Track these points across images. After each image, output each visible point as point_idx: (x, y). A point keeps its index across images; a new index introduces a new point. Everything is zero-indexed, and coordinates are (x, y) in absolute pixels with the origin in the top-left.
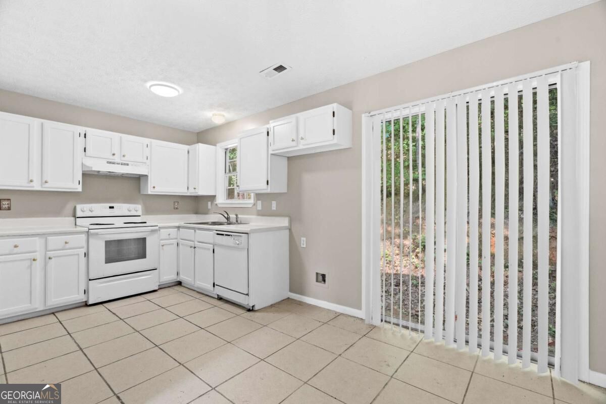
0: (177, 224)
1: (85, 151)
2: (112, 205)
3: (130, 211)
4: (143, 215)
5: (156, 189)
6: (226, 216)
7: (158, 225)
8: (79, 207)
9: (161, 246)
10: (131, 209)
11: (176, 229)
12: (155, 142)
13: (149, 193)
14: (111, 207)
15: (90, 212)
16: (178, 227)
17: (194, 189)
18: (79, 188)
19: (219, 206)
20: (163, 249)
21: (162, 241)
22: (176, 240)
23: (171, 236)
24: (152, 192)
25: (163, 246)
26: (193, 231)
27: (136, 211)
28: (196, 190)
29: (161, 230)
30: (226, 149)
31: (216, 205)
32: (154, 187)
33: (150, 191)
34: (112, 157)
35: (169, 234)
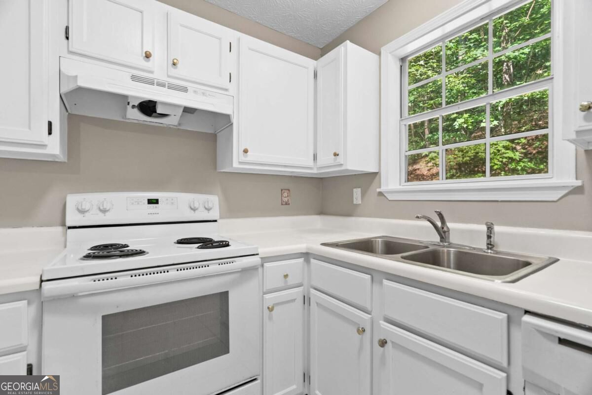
0: (302, 247)
1: (67, 38)
2: (153, 195)
3: (194, 210)
4: (221, 218)
5: (250, 157)
6: (439, 224)
7: (260, 251)
8: (72, 200)
9: (266, 311)
10: (196, 205)
11: (301, 260)
12: (248, 40)
13: (235, 165)
14: (153, 202)
15: (101, 214)
16: (306, 256)
17: (336, 155)
18: (54, 147)
19: (390, 197)
20: (270, 318)
21: (267, 296)
22: (301, 289)
23: (291, 281)
24: (240, 163)
25: (271, 309)
26: (368, 277)
27: (208, 209)
28: (340, 160)
29: (266, 265)
30: (403, 60)
31: (381, 194)
32: (246, 151)
33: (237, 162)
34: (143, 63)
35: (286, 276)
